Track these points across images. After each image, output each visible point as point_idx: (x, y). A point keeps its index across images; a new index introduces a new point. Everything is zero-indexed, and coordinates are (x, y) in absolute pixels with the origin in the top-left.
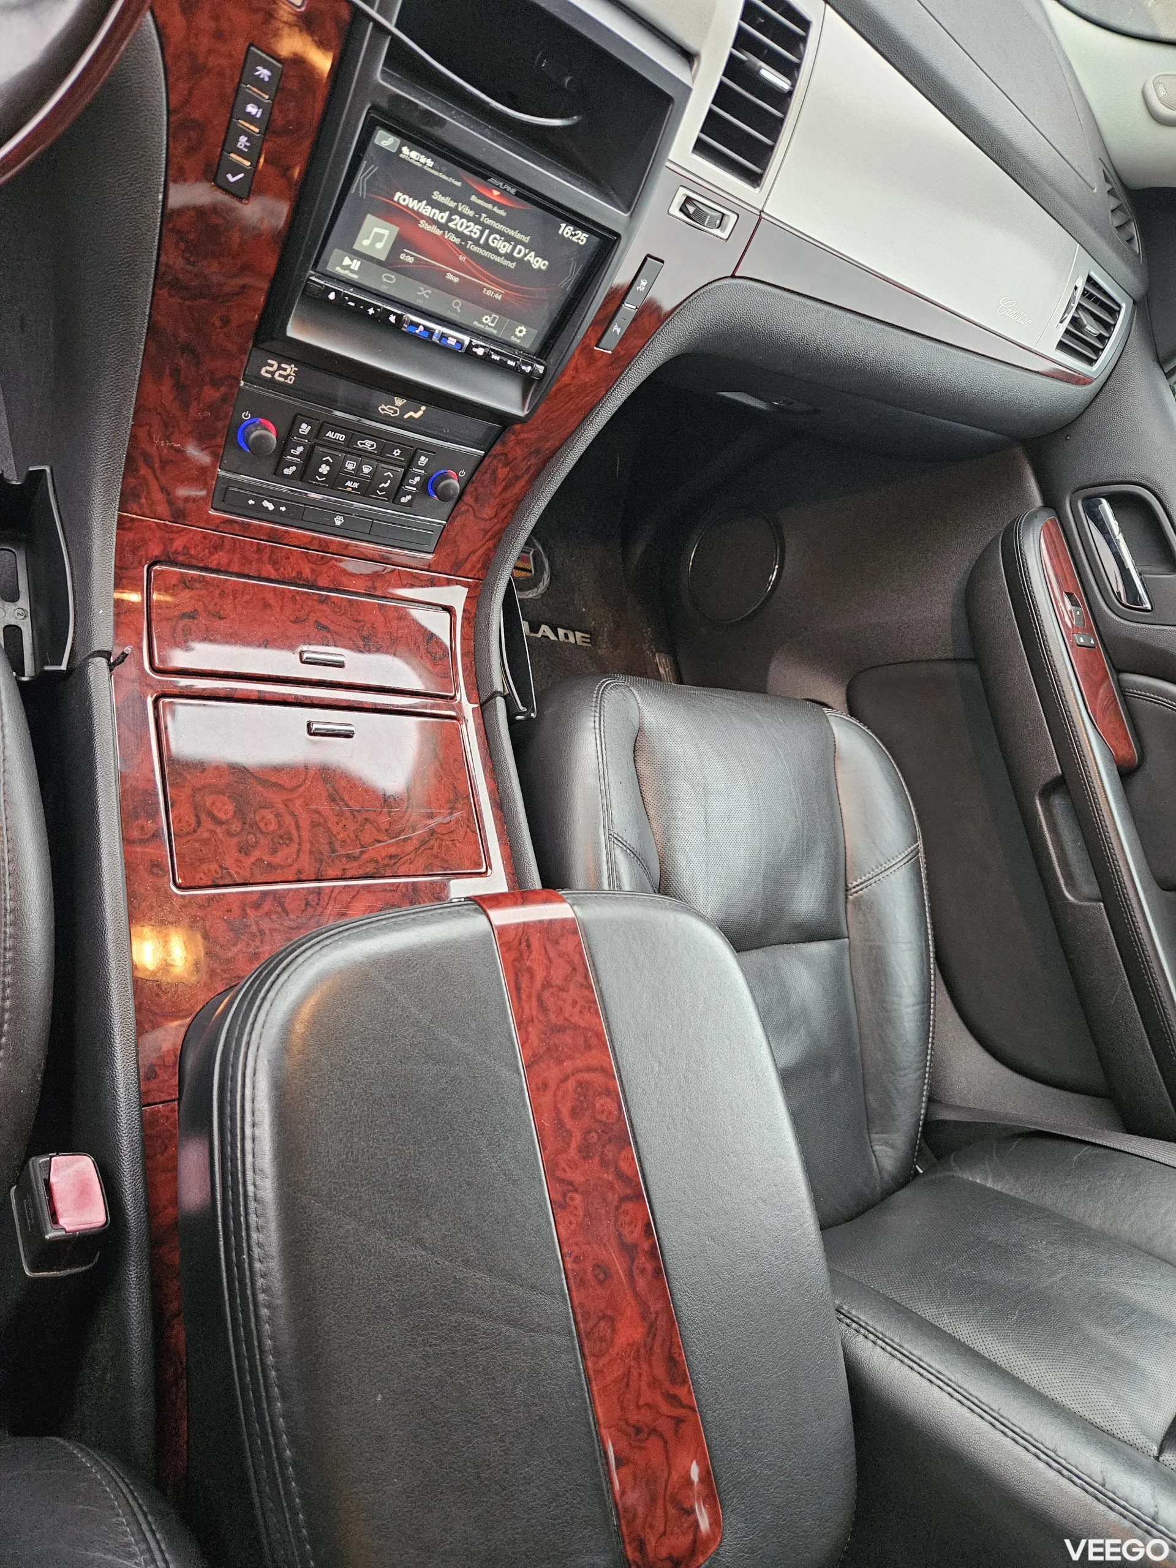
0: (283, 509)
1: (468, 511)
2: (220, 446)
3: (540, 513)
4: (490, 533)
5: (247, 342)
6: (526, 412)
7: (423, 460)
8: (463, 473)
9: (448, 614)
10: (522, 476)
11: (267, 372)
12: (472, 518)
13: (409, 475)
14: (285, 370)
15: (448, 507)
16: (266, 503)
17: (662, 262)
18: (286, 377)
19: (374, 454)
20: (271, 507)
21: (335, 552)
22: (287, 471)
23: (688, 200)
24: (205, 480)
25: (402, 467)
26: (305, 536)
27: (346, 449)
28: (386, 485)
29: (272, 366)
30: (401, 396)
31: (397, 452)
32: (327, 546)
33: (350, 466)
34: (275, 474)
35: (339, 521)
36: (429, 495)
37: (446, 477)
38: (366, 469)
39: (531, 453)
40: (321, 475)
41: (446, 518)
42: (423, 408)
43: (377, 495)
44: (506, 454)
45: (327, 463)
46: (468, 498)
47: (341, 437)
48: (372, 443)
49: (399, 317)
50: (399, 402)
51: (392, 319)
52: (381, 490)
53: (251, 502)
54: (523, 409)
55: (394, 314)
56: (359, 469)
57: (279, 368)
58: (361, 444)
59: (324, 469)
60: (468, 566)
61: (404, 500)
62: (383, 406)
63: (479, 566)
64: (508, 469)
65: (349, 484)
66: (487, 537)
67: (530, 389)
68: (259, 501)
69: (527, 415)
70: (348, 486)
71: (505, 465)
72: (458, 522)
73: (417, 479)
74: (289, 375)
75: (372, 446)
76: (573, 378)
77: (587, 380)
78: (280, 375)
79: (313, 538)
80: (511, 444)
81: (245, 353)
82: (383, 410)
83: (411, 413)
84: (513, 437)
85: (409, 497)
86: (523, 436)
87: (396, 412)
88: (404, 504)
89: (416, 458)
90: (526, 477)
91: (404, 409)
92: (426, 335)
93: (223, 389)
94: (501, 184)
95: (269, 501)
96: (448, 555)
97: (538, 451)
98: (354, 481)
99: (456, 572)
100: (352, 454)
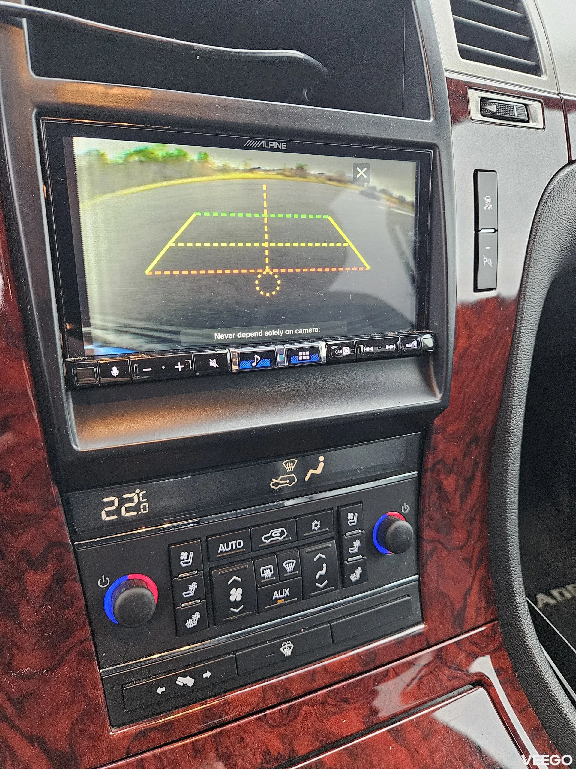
0: (208, 675)
1: (435, 549)
2: (87, 640)
3: (516, 507)
4: (474, 560)
5: (49, 490)
6: (439, 396)
7: (352, 518)
8: (406, 508)
9: (481, 689)
10: (474, 476)
11: (108, 514)
12: (444, 554)
13: (345, 544)
14: (131, 500)
15: (410, 557)
16: (181, 681)
17: (494, 171)
18: (137, 508)
19: (289, 542)
20: (189, 681)
21: (301, 692)
22: (190, 624)
23: (484, 101)
24: (85, 695)
25: (333, 538)
26: (252, 693)
27: (252, 554)
28: (323, 572)
29: (112, 503)
30: (287, 456)
31: (316, 525)
32: (287, 690)
33: (267, 573)
34: (177, 634)
35: (287, 650)
36: (381, 554)
37: (390, 522)
38: (289, 566)
39: (469, 445)
40: (236, 604)
41: (415, 570)
42: (322, 458)
43: (319, 589)
44: (442, 460)
45: (236, 585)
46: (427, 534)
47: (239, 544)
48: (279, 530)
49: (221, 359)
50: (289, 466)
51: (213, 363)
52: (322, 579)
53: (160, 690)
54: (434, 395)
55: (213, 356)
56: (280, 570)
57: (122, 502)
58: (267, 538)
59: (236, 595)
60: (471, 612)
61: (354, 577)
62: (275, 481)
63: (483, 605)
64: (453, 476)
65: (276, 595)
66: (474, 565)
67: (428, 370)
68: (170, 683)
69: (442, 398)
70: (277, 599)
71: (449, 473)
72: (431, 567)
73: (357, 543)
74: (139, 503)
75: (282, 533)
76: (469, 337)
77: (485, 333)
78: (128, 510)
79: (264, 689)
80: (441, 446)
81: (54, 506)
82: (276, 484)
83: (312, 471)
84: (440, 437)
85: (359, 571)
86: (451, 429)
87: (292, 480)
88: (357, 582)
89: (342, 518)
90: (478, 476)
91: (301, 470)
92: (267, 363)
93: (51, 567)
94: (264, 143)
95: (184, 675)
96: (442, 614)
97: (475, 440)
98: (280, 589)
99: (461, 625)
100: (263, 556)
